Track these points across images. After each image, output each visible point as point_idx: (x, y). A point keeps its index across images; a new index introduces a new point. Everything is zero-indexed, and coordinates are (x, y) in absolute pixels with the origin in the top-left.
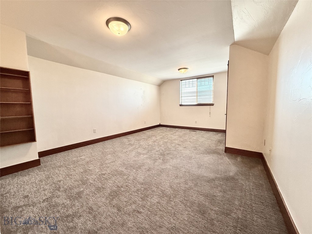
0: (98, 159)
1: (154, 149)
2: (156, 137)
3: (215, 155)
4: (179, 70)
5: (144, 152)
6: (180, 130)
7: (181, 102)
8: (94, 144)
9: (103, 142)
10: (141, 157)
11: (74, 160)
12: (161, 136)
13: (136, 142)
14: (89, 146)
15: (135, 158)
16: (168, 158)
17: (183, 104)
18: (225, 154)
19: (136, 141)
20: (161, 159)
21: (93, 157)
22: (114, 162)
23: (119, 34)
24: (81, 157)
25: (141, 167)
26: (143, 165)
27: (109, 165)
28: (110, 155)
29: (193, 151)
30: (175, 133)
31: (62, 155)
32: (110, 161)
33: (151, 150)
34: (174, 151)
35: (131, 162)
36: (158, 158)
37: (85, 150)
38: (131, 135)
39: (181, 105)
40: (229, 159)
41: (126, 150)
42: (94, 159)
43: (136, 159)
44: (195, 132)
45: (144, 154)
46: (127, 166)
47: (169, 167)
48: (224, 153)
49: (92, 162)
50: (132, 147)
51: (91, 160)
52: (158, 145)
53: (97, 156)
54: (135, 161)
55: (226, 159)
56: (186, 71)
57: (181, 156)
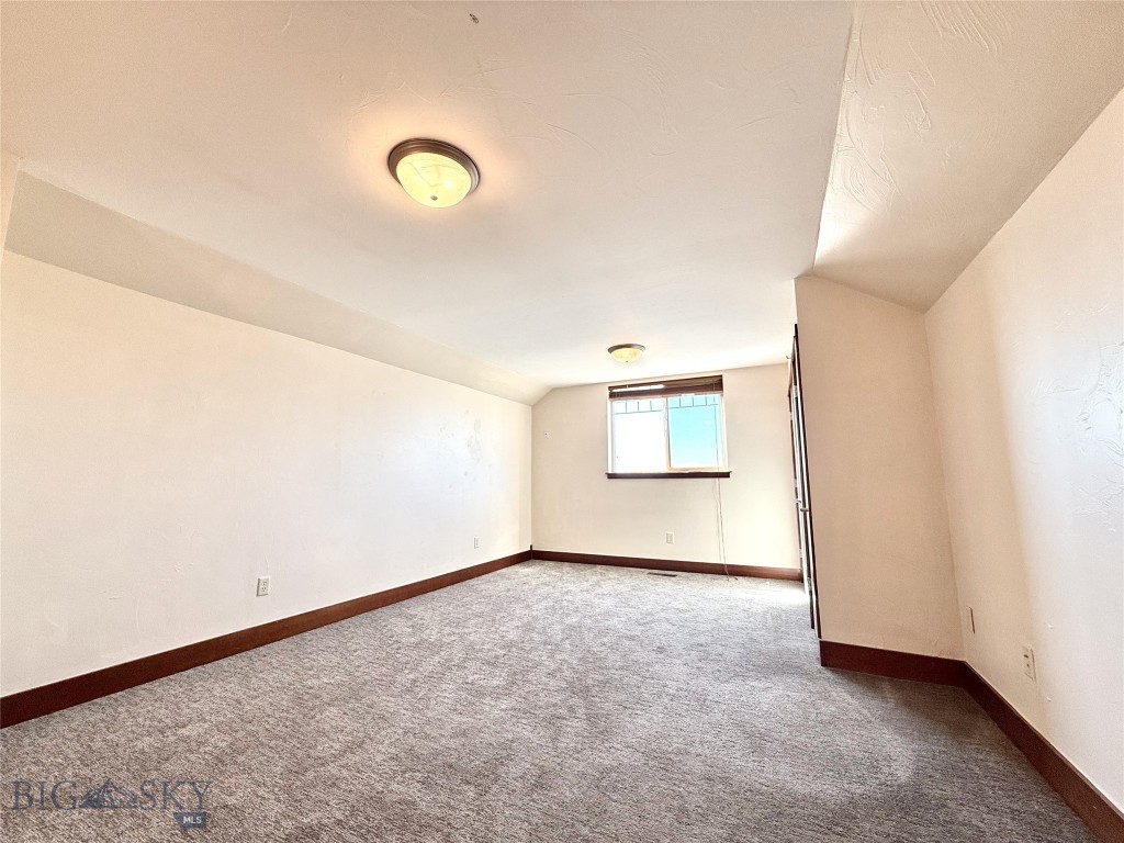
0: (277, 737)
1: (537, 665)
2: (528, 606)
3: (795, 681)
4: (611, 350)
5: (495, 682)
6: (613, 573)
7: (610, 466)
8: (251, 653)
9: (296, 638)
10: (487, 709)
11: (142, 752)
12: (545, 598)
13: (449, 635)
14: (224, 662)
15: (457, 718)
16: (608, 706)
17: (619, 470)
18: (828, 673)
19: (448, 630)
20: (581, 712)
21: (249, 727)
22: (360, 746)
23: (435, 198)
24: (184, 732)
25: (501, 770)
26: (504, 753)
27: (333, 769)
28: (334, 710)
29: (700, 664)
30: (598, 584)
31: (73, 725)
32: (337, 746)
33: (524, 672)
34: (621, 668)
35: (444, 741)
36: (563, 712)
37: (207, 685)
38: (422, 597)
39: (611, 476)
40: (852, 696)
41: (411, 676)
42: (254, 734)
43: (466, 720)
44: (673, 578)
45: (497, 694)
46: (428, 767)
47: (627, 757)
48: (819, 666)
49: (241, 759)
50: (437, 659)
51: (241, 745)
52: (545, 643)
53: (271, 721)
54: (464, 734)
55: (843, 698)
56: (635, 354)
57: (660, 697)
